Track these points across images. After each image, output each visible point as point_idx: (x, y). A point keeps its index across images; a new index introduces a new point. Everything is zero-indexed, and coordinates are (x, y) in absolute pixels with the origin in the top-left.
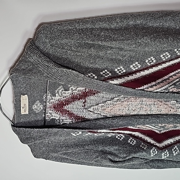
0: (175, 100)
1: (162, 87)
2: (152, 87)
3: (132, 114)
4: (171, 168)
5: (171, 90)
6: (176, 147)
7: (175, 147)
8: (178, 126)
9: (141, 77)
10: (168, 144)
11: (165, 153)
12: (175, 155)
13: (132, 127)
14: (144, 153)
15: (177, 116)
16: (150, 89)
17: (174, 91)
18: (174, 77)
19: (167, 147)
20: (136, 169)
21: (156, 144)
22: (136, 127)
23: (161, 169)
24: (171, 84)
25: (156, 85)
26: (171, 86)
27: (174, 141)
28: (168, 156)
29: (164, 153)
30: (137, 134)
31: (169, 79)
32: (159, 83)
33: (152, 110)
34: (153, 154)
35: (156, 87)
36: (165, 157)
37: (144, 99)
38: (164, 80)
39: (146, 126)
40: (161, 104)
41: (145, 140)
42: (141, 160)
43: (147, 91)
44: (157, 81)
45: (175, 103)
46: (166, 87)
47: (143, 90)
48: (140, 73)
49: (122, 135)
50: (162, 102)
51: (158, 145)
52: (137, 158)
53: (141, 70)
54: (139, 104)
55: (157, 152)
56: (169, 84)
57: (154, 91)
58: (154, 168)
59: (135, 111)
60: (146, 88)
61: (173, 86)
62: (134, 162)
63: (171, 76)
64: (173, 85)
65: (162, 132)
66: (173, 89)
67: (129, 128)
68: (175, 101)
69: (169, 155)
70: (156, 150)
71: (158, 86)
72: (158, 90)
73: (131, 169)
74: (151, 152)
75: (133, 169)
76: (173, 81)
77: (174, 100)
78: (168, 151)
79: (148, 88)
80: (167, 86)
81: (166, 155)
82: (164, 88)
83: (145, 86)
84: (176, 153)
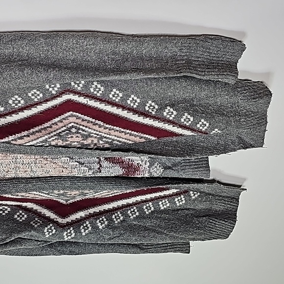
0: (68, 157)
1: (38, 138)
2: (21, 138)
3: (8, 177)
4: (91, 253)
5: (53, 143)
6: (87, 223)
7: (85, 223)
8: (88, 193)
9: (7, 124)
10: (76, 219)
11: (69, 231)
12: (84, 234)
13: (10, 196)
14: (33, 232)
15: (77, 179)
16: (20, 142)
17: (59, 144)
18: (61, 125)
19: (74, 223)
20: (37, 255)
21: (58, 220)
22: (18, 195)
23: (75, 255)
24: (52, 134)
25: (29, 136)
26: (52, 137)
27: (85, 215)
28: (73, 235)
29: (66, 232)
30: (29, 205)
31: (51, 127)
32: (33, 133)
33: (35, 170)
34: (49, 234)
35: (29, 138)
36: (69, 237)
37: (19, 156)
38: (42, 129)
39: (34, 194)
40: (45, 162)
41: (42, 213)
42: (36, 243)
43: (14, 145)
44: (31, 131)
45: (69, 160)
46: (44, 138)
47: (8, 143)
48: (6, 118)
49: (6, 208)
50: (47, 159)
51: (60, 220)
52: (29, 239)
53: (7, 115)
54: (12, 162)
55: (54, 231)
56: (49, 134)
57: (25, 145)
58: (64, 254)
59: (9, 172)
60: (12, 140)
61: (55, 137)
62: (23, 246)
63: (56, 124)
64: (55, 135)
65: (69, 202)
66: (56, 141)
67: (7, 197)
68: (68, 159)
69: (75, 235)
70: (53, 228)
71: (32, 137)
72: (31, 143)
73: (28, 255)
74: (46, 231)
75: (32, 255)
76: (57, 130)
77: (66, 157)
78: (73, 229)
79: (15, 140)
80: (46, 137)
81: (69, 234)
82: (41, 140)
83: (11, 138)
84: (87, 231)
